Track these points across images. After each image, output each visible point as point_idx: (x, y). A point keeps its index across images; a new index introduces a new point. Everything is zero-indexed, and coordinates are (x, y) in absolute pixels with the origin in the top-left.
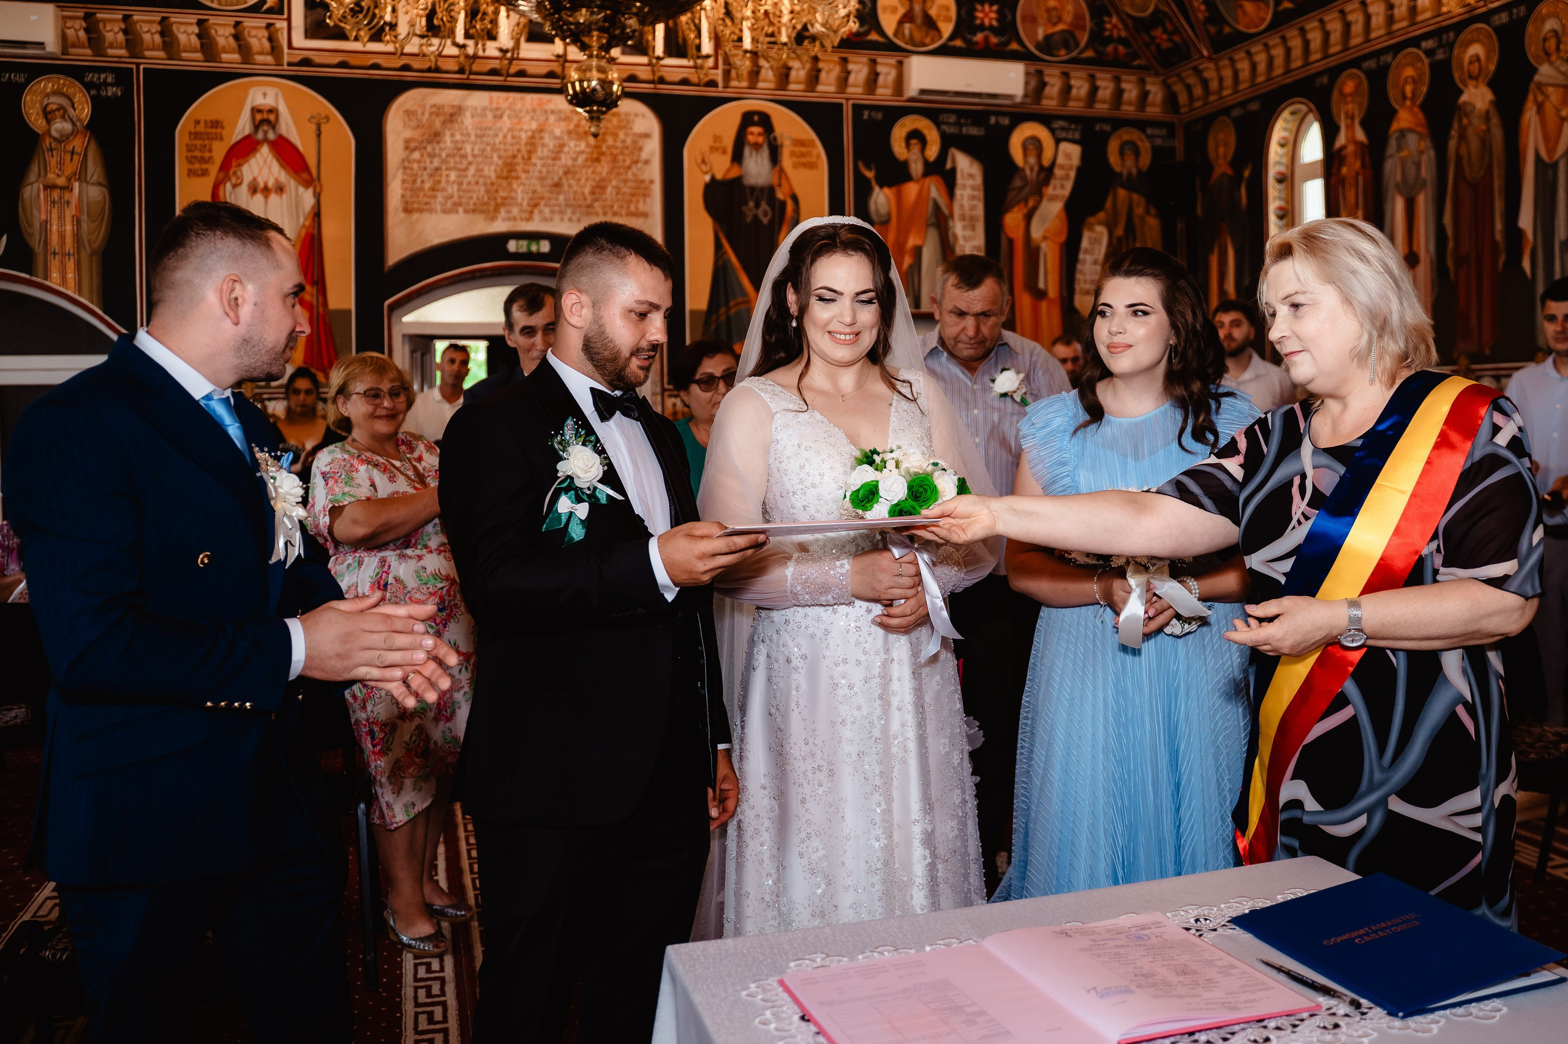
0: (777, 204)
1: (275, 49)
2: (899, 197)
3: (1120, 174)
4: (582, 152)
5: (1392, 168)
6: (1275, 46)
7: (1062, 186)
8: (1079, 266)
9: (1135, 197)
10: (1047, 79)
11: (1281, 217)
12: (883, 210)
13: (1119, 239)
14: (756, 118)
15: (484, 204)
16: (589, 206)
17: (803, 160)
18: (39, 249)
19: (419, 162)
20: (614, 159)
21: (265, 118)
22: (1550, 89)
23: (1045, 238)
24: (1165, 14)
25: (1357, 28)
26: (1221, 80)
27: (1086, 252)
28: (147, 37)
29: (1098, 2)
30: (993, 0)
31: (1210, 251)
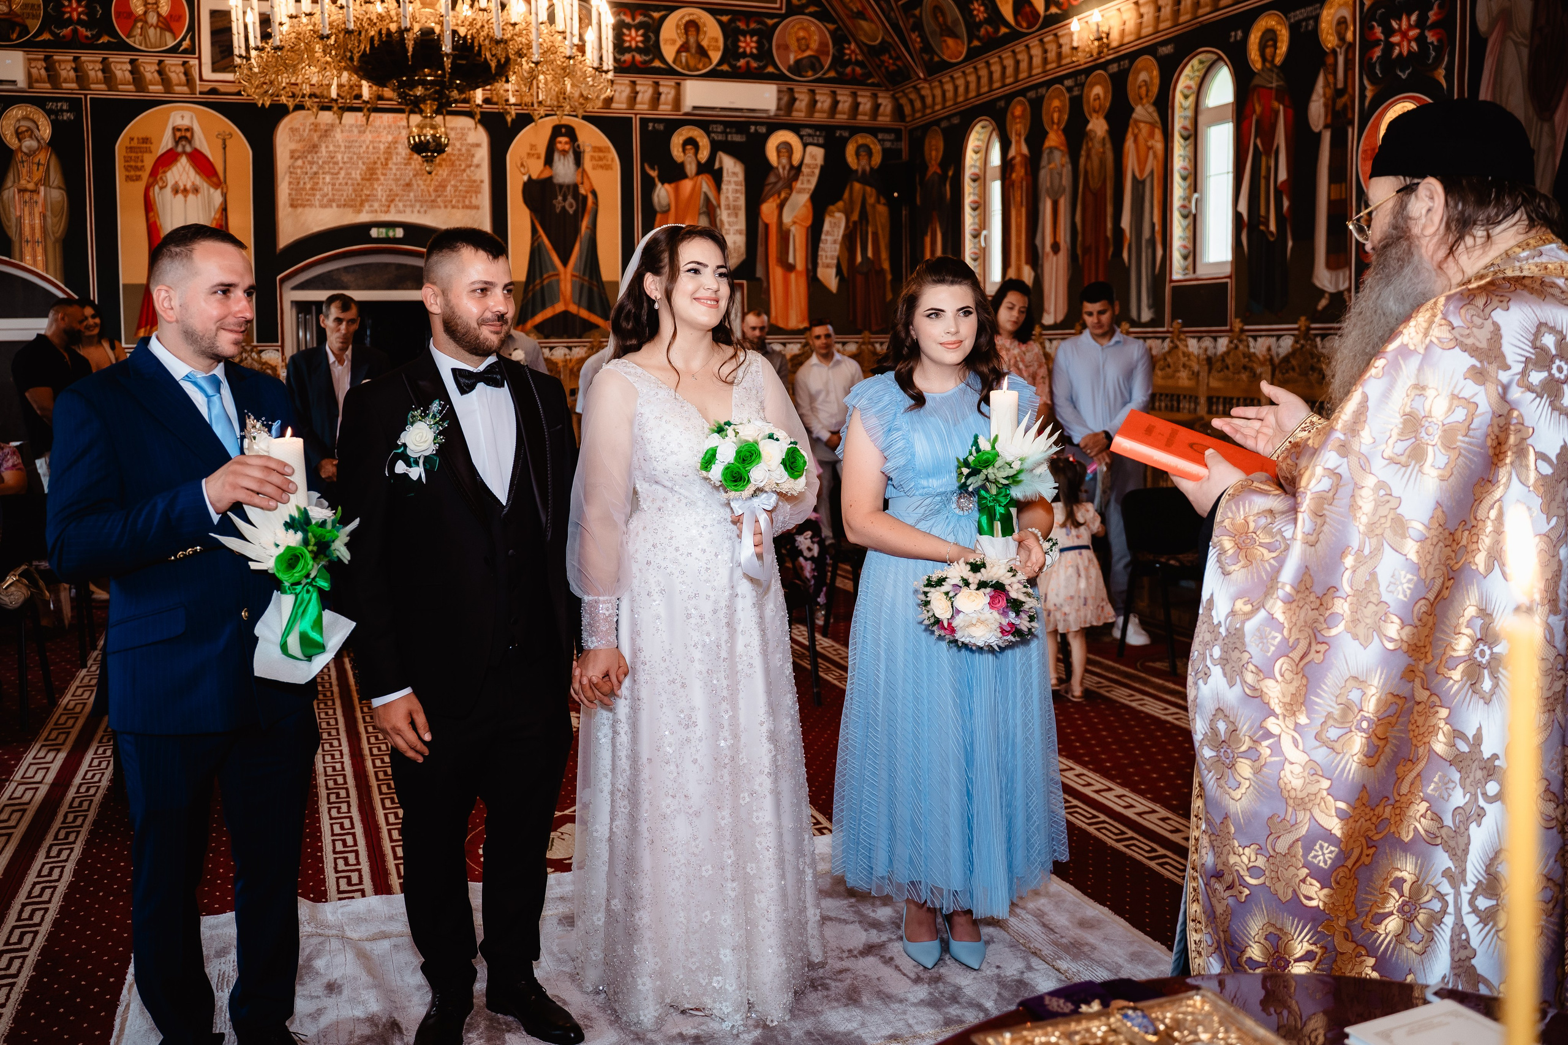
0: (581, 197)
1: (190, 82)
2: (677, 191)
3: (856, 171)
5: (1044, 174)
6: (970, 74)
7: (809, 181)
8: (821, 245)
9: (868, 189)
10: (797, 96)
11: (974, 209)
12: (664, 202)
13: (855, 223)
14: (563, 130)
15: (352, 200)
16: (433, 201)
17: (601, 163)
18: (15, 238)
19: (301, 168)
20: (453, 165)
21: (183, 136)
22: (1142, 125)
23: (794, 223)
24: (890, 44)
25: (1024, 65)
26: (934, 97)
27: (828, 233)
28: (92, 74)
29: (839, 32)
30: (753, 33)
31: (925, 234)
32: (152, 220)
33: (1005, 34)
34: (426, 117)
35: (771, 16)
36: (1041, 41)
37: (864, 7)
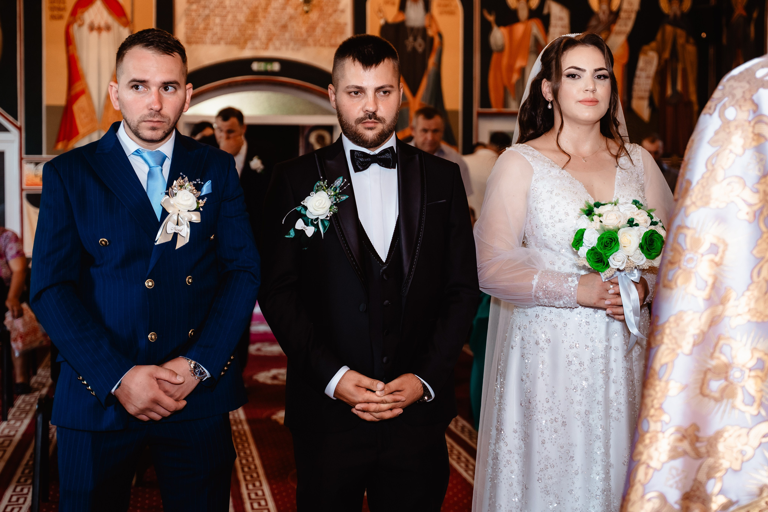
0: (428, 39)
3: (669, 15)
7: (626, 25)
8: (636, 80)
9: (679, 31)
12: (500, 43)
13: (666, 61)
15: (238, 39)
16: (304, 40)
17: (446, 9)
19: (196, 11)
20: (321, 9)
27: (642, 70)
32: (71, 52)
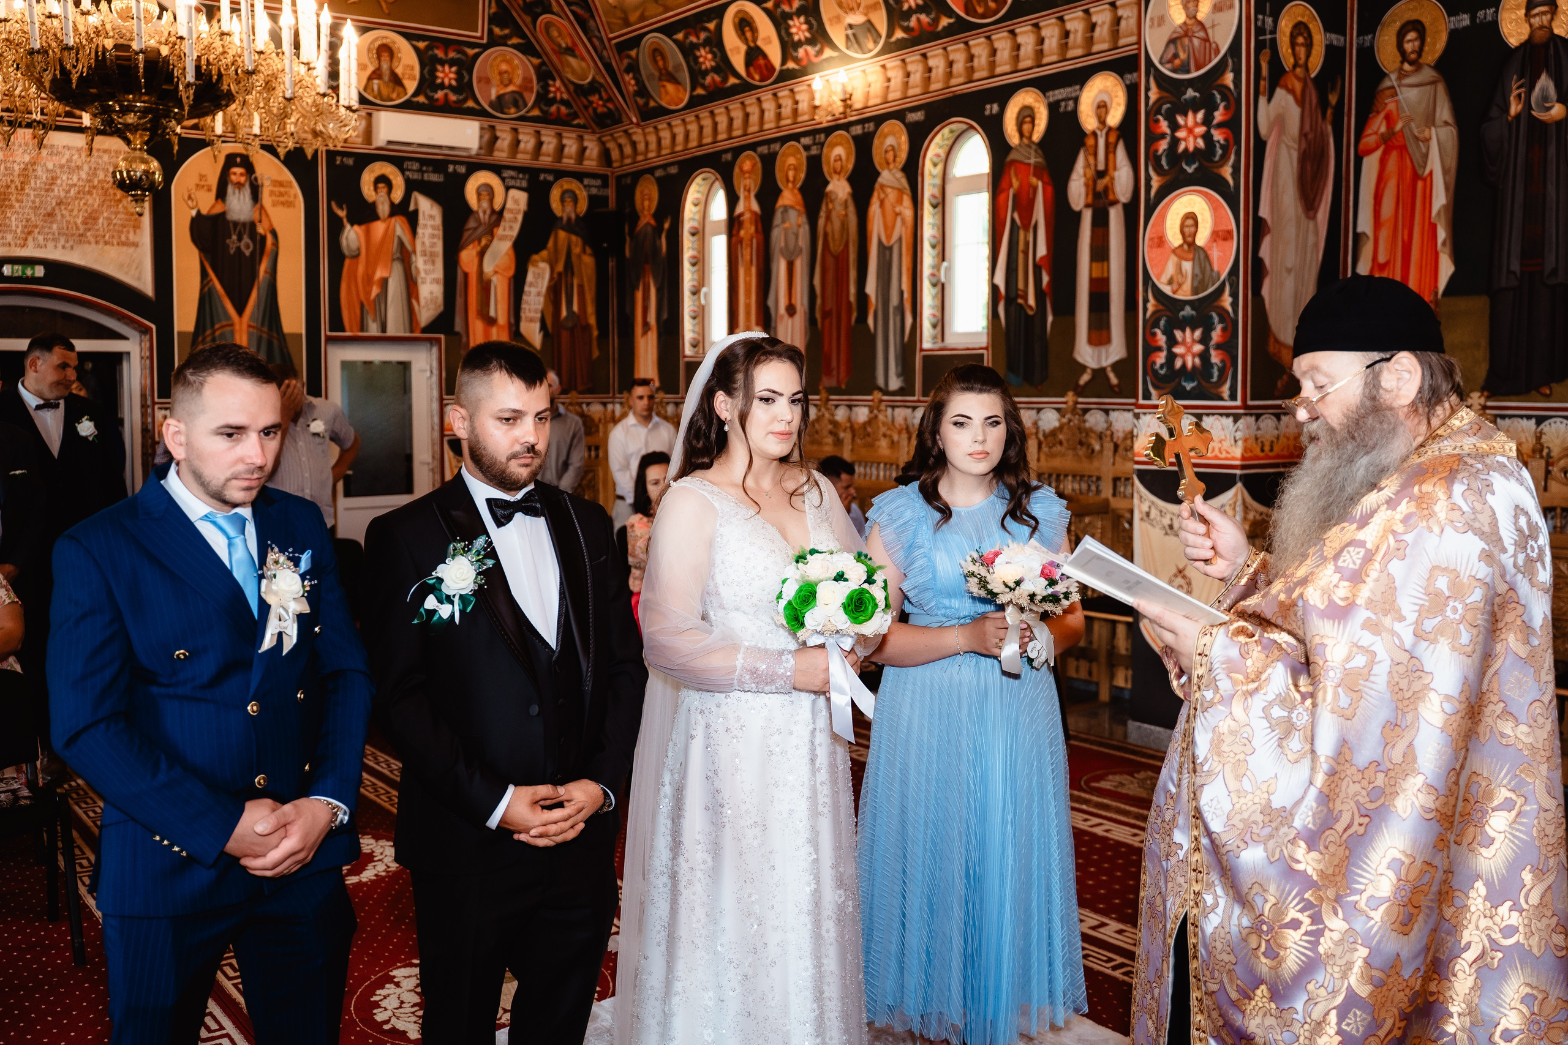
0: (258, 238)
2: (368, 235)
3: (561, 218)
4: (75, 185)
5: (777, 234)
6: (691, 122)
7: (511, 228)
9: (574, 238)
10: (498, 134)
11: (694, 265)
12: (354, 245)
13: (560, 274)
14: (238, 160)
16: (81, 235)
17: (282, 199)
22: (889, 190)
23: (496, 272)
24: (602, 85)
25: (754, 119)
26: (647, 144)
27: (531, 285)
29: (544, 68)
30: (452, 63)
31: (635, 288)
33: (734, 86)
34: (135, 149)
35: (472, 45)
36: (775, 95)
37: (574, 43)
